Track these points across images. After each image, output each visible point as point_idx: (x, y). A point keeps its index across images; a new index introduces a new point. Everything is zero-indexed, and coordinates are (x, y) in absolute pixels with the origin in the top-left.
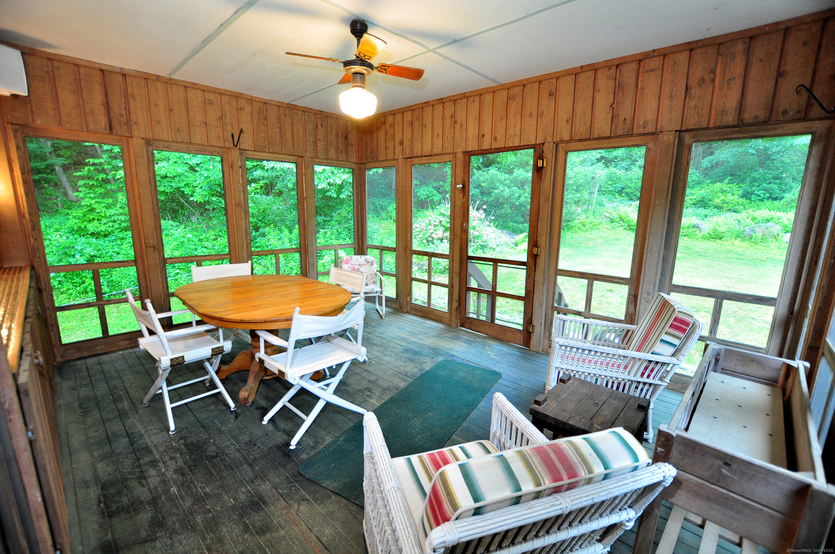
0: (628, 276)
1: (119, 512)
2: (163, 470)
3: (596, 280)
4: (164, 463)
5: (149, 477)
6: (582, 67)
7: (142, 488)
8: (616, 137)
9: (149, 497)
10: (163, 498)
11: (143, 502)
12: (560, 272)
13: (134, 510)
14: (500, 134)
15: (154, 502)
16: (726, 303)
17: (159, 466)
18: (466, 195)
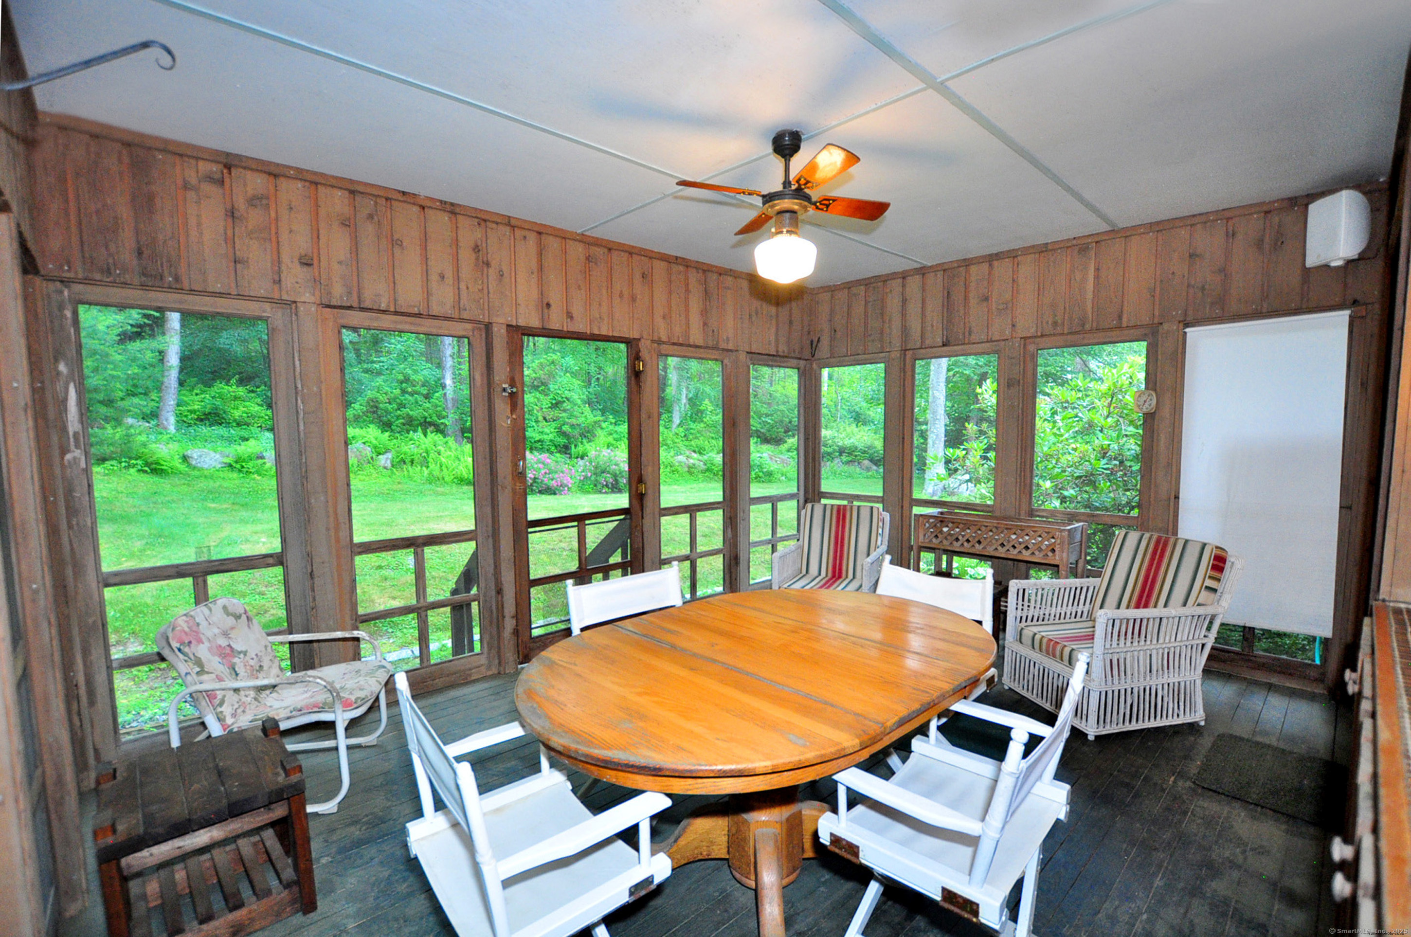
0: (721, 499)
1: (1250, 922)
2: (1145, 917)
3: (699, 511)
4: (1134, 925)
5: (1172, 927)
6: (677, 258)
7: (1196, 921)
8: (706, 348)
9: (1196, 902)
10: (1181, 885)
11: (1210, 904)
12: (663, 512)
13: (1228, 906)
14: (577, 310)
15: (1195, 892)
16: (780, 505)
17: (1144, 929)
18: (519, 407)
